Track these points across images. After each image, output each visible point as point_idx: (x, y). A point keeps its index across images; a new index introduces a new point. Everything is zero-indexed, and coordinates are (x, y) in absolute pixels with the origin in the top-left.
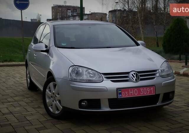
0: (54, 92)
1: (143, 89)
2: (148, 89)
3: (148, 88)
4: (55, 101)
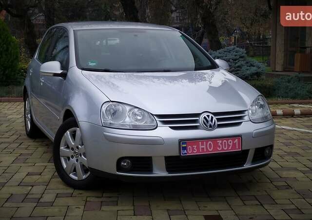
1: (223, 141)
3: (230, 141)
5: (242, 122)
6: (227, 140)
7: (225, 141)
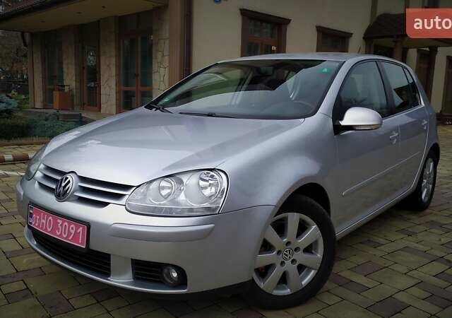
1: (63, 222)
2: (72, 228)
3: (72, 226)
5: (109, 203)
6: (69, 224)
7: (66, 224)
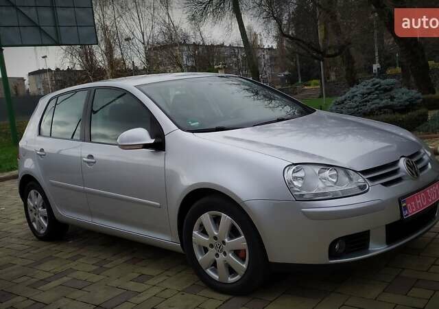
0: (216, 233)
2: (435, 190)
4: (221, 255)
